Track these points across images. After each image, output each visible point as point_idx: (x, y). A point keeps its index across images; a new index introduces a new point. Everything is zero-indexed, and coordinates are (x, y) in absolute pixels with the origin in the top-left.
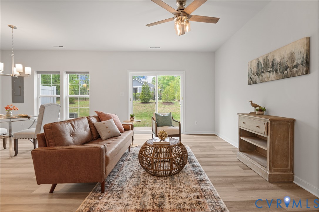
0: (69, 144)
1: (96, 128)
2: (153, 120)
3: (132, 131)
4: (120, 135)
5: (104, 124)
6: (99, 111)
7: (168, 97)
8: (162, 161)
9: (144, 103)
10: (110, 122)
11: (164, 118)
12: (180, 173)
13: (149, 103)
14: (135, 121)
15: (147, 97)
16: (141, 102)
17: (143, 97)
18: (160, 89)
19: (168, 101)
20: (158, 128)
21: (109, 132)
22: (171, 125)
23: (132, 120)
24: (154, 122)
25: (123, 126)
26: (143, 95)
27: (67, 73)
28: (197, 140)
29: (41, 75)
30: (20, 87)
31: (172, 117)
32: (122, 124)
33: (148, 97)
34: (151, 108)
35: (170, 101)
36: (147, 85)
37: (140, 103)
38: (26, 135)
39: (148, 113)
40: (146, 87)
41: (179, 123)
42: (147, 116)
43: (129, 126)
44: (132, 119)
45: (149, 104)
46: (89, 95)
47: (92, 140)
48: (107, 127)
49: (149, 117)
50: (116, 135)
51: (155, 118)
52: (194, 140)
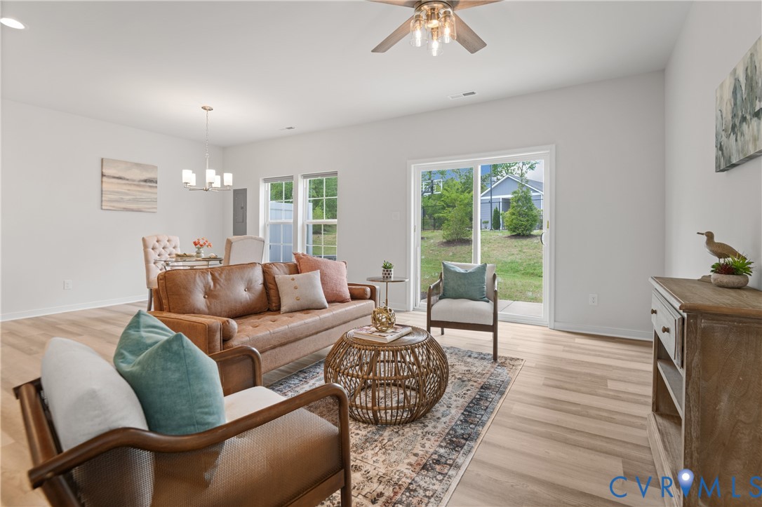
0: (196, 311)
1: (278, 286)
3: (372, 302)
5: (293, 279)
8: (381, 384)
9: (518, 236)
12: (410, 427)
13: (530, 236)
14: (392, 280)
15: (524, 221)
16: (508, 233)
17: (514, 221)
21: (298, 299)
25: (349, 289)
26: (513, 217)
27: (305, 177)
28: (574, 350)
29: (272, 184)
30: (242, 208)
32: (349, 284)
33: (528, 221)
36: (524, 189)
37: (506, 237)
39: (521, 264)
40: (521, 196)
42: (517, 271)
43: (364, 290)
44: (385, 274)
45: (530, 240)
46: (336, 220)
47: (269, 310)
48: (296, 288)
49: (523, 274)
50: (314, 306)
52: (564, 351)
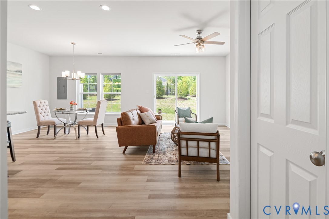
1: (141, 117)
2: (176, 112)
3: (162, 120)
4: (156, 122)
5: (146, 114)
6: (140, 106)
7: (181, 93)
10: (149, 113)
11: (184, 111)
14: (162, 113)
18: (172, 84)
19: (182, 97)
20: (179, 118)
21: (150, 120)
22: (189, 116)
23: (160, 112)
24: (177, 114)
30: (64, 86)
31: (191, 111)
34: (165, 104)
35: (183, 97)
38: (87, 122)
41: (196, 115)
43: (159, 117)
45: (162, 100)
48: (148, 117)
50: (154, 122)
51: (177, 111)
